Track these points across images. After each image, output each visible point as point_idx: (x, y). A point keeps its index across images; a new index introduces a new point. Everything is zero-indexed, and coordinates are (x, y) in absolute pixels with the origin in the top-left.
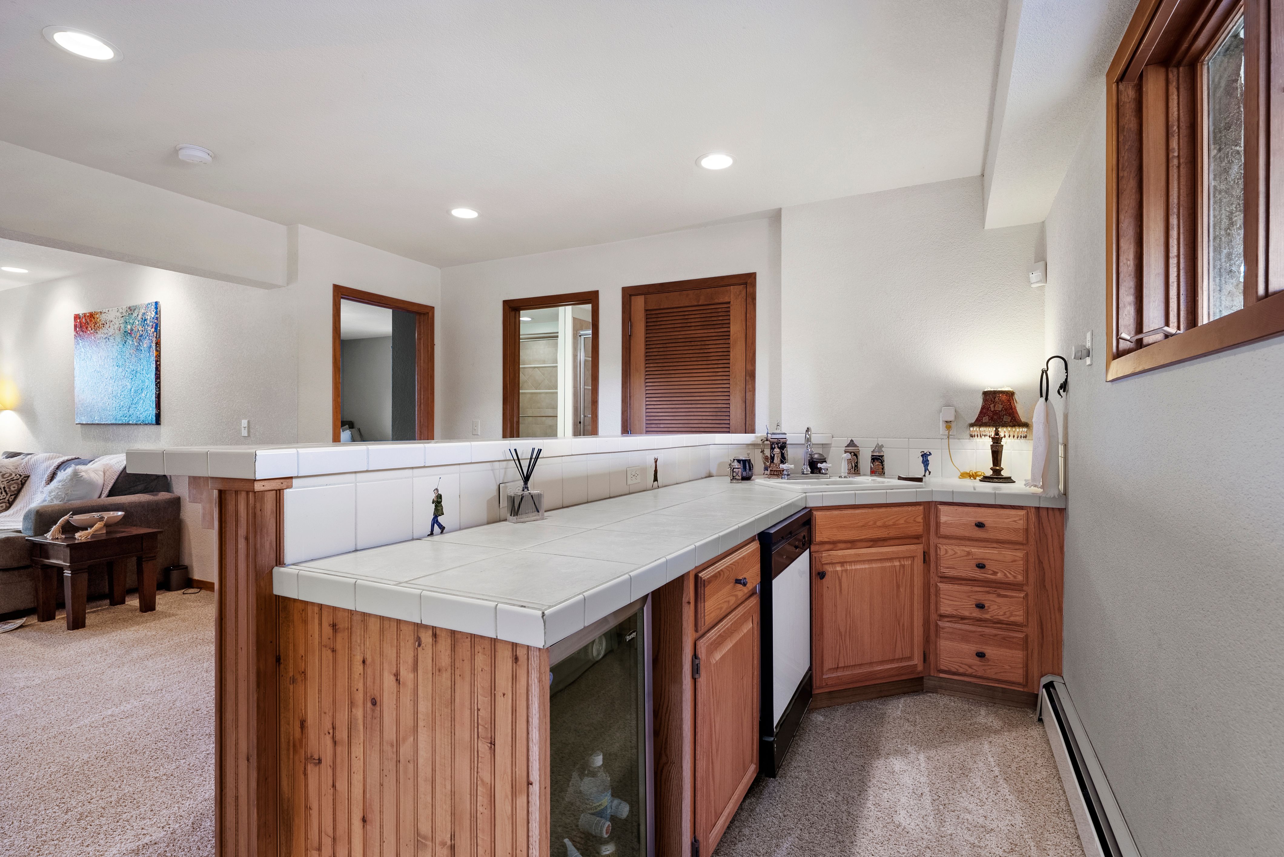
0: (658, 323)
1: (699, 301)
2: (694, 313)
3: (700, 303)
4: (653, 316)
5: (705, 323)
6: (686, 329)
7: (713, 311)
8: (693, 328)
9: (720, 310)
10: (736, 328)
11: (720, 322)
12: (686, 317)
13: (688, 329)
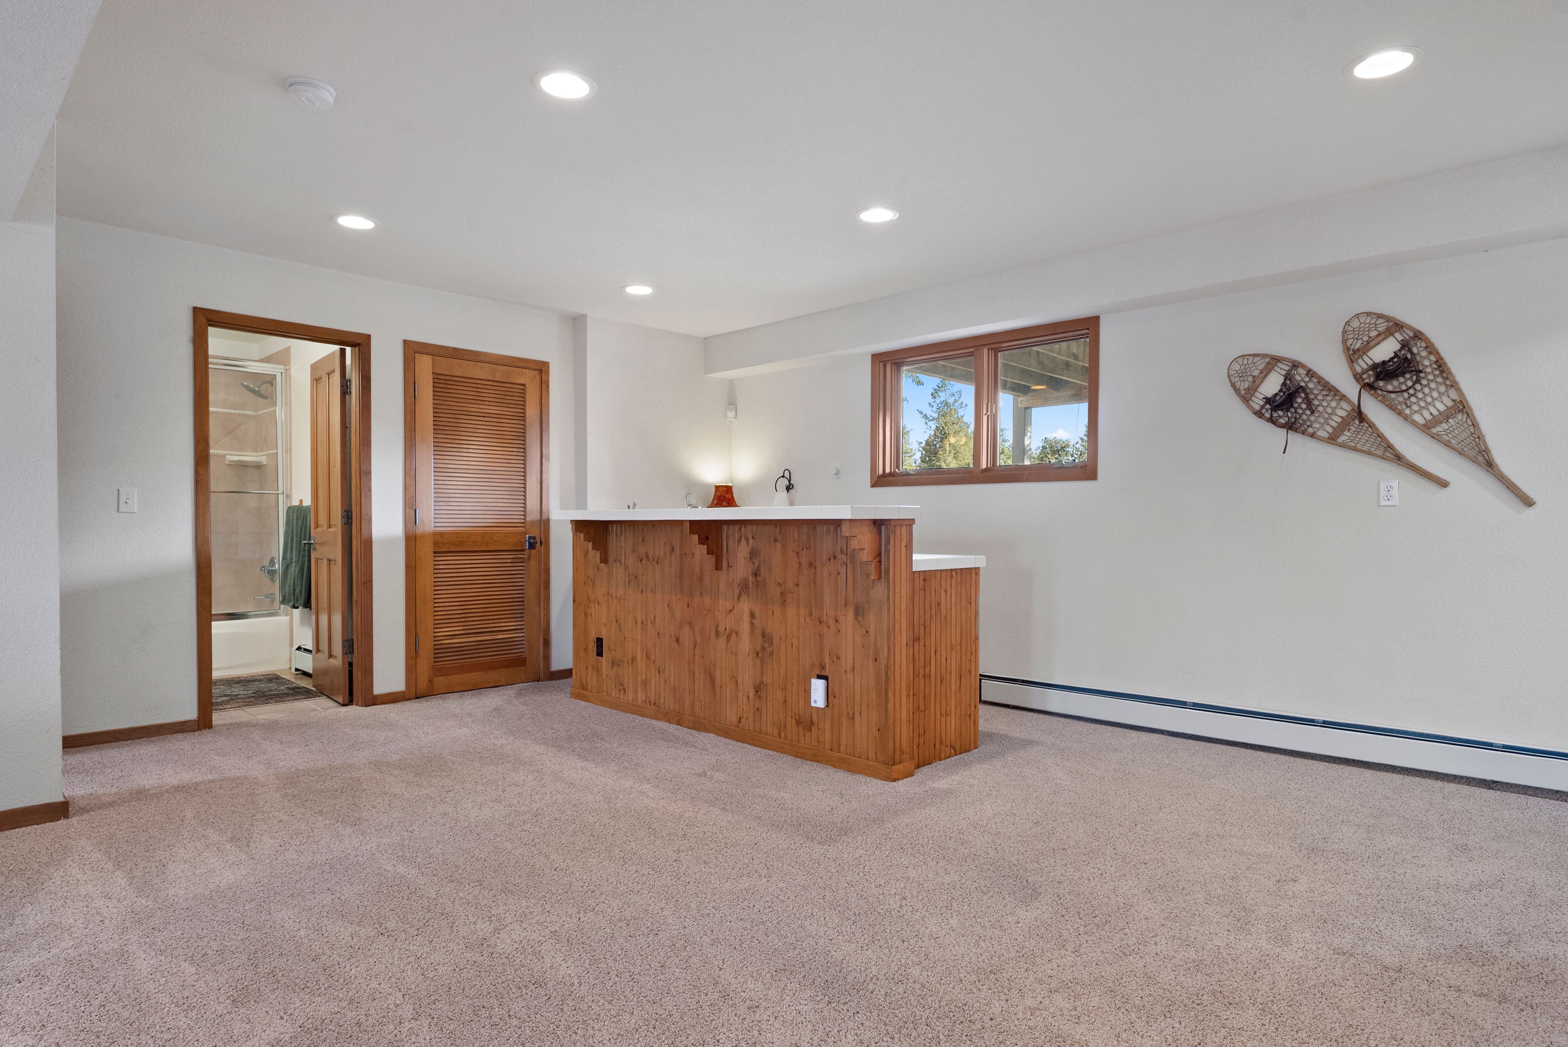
0: (448, 391)
1: (495, 377)
2: (488, 387)
3: (496, 379)
4: (442, 381)
5: (499, 400)
6: (479, 402)
7: (508, 389)
8: (486, 403)
9: (514, 390)
10: (532, 411)
11: (514, 402)
12: (480, 390)
13: (482, 403)
